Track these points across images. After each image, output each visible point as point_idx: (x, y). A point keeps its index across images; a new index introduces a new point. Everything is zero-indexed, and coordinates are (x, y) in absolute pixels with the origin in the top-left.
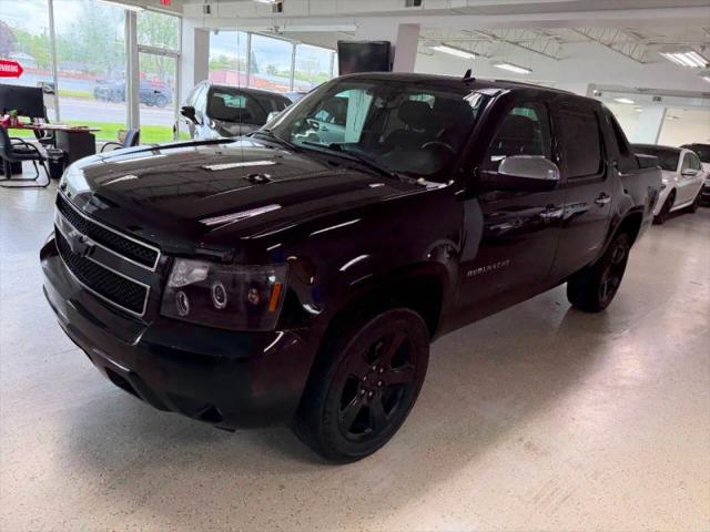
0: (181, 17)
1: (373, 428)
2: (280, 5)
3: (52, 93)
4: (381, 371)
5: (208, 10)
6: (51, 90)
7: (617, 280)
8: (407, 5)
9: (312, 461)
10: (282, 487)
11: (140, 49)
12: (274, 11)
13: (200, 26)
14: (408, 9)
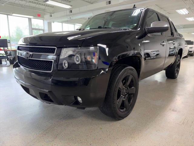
0: (43, 20)
1: (126, 108)
2: (71, 11)
3: (9, 43)
4: (126, 89)
5: (51, 16)
6: (9, 42)
7: (178, 69)
8: (107, 5)
9: (109, 120)
10: (101, 129)
11: (33, 29)
12: (70, 13)
13: (49, 21)
14: (108, 5)
